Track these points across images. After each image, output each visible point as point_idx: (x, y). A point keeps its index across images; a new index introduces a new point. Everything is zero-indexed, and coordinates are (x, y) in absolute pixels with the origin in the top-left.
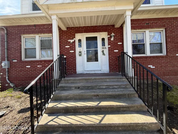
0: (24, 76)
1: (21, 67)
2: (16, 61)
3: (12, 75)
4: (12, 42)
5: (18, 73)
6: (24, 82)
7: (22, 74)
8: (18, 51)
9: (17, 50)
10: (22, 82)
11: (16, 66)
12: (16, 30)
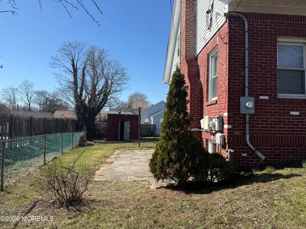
0: (285, 134)
1: (277, 113)
2: (267, 98)
3: (256, 130)
4: (258, 51)
5: (270, 127)
6: (284, 149)
7: (280, 131)
8: (272, 75)
9: (268, 72)
10: (280, 149)
11: (267, 109)
12: (268, 25)
